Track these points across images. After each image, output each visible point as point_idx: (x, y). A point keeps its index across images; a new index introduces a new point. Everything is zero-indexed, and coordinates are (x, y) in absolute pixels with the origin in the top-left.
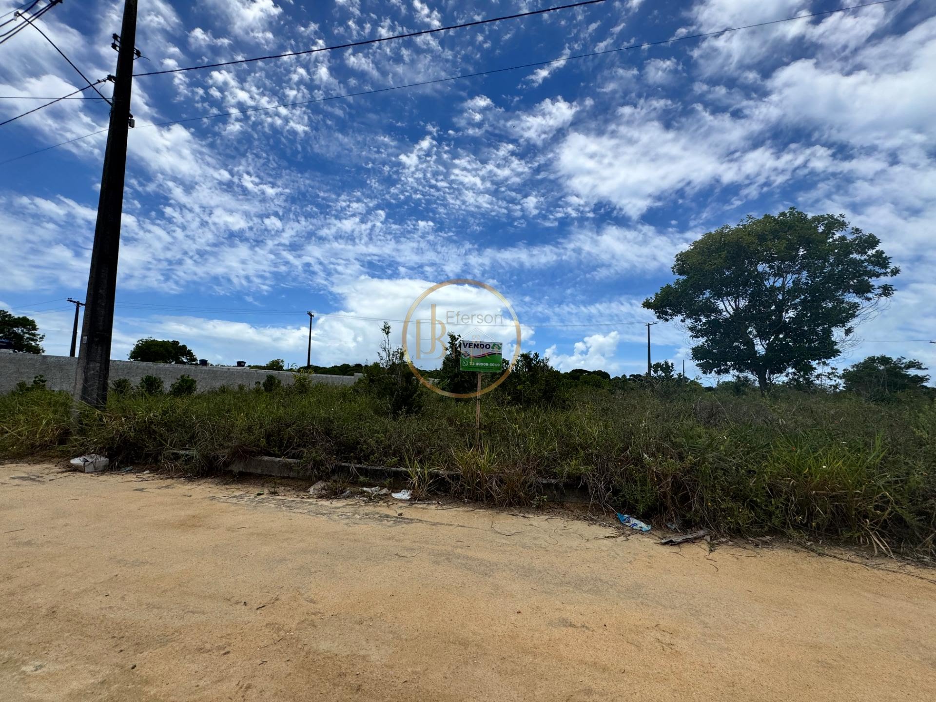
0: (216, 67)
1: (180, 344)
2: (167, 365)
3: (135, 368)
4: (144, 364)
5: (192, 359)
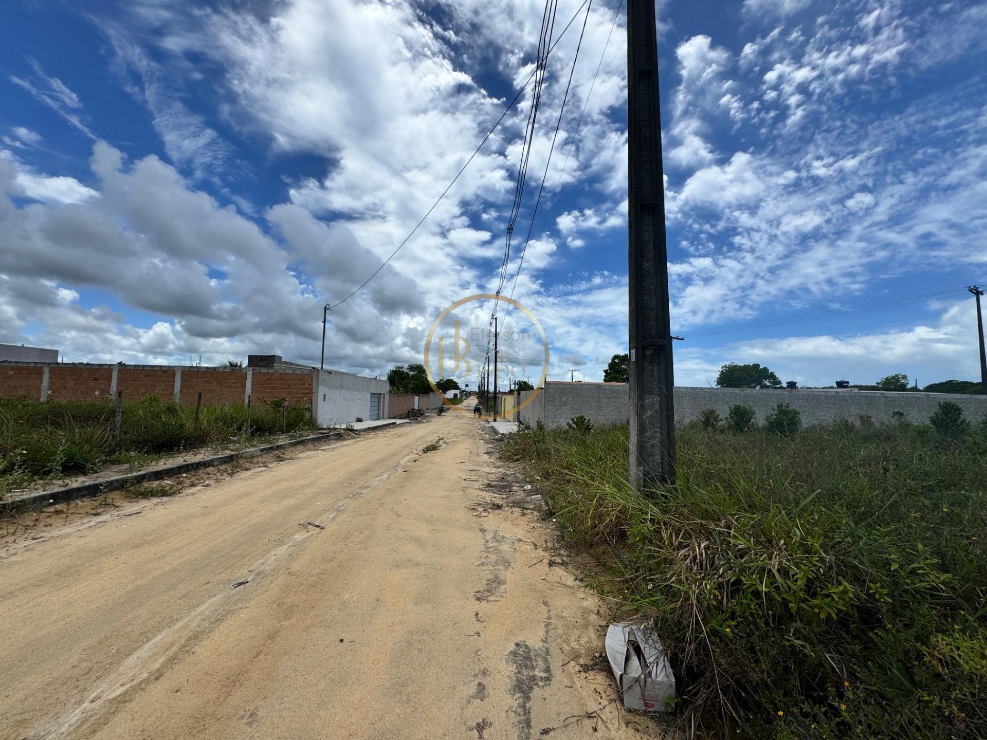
2: (751, 391)
3: (721, 395)
4: (730, 390)
5: (775, 381)
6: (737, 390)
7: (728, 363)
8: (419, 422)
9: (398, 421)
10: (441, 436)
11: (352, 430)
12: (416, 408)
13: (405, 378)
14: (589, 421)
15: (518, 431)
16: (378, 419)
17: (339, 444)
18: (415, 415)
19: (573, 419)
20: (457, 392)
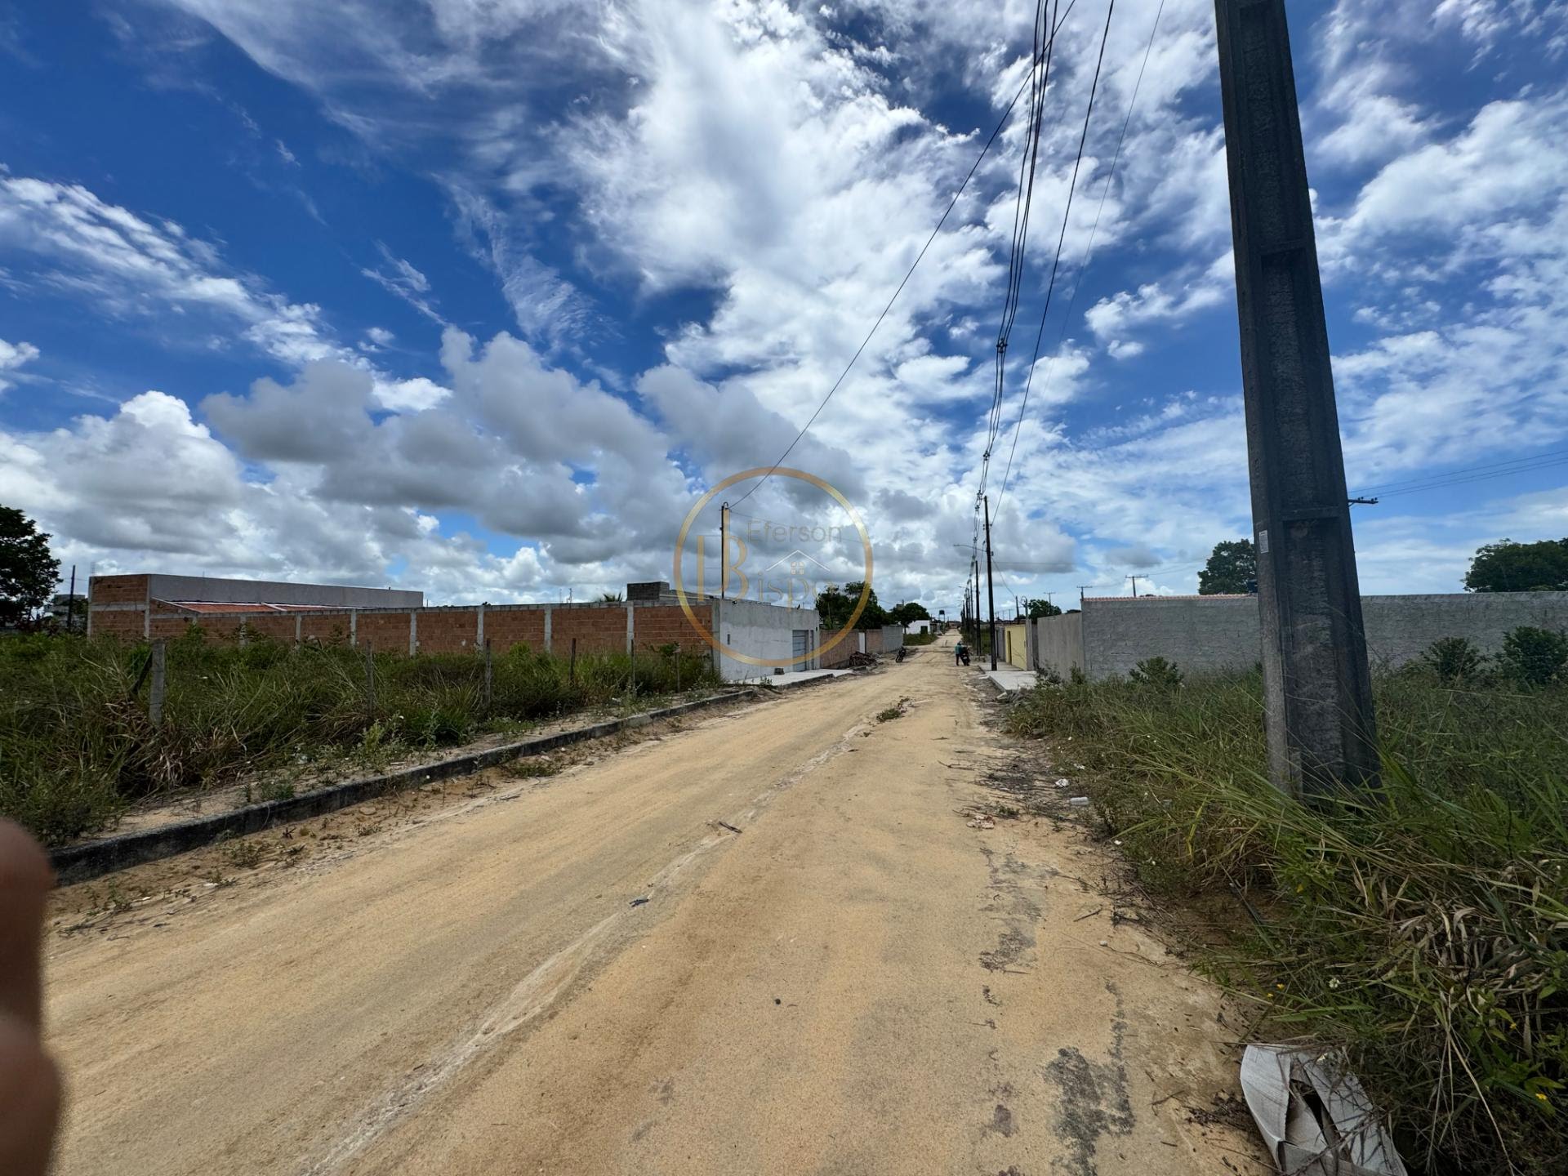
3: (1484, 606)
4: (1504, 596)
6: (1523, 597)
7: (1494, 542)
8: (868, 674)
9: (837, 673)
10: (905, 696)
11: (770, 687)
12: (862, 650)
13: (843, 605)
14: (1174, 666)
15: (1037, 686)
16: (806, 669)
17: (753, 708)
18: (861, 663)
19: (1140, 665)
20: (927, 623)
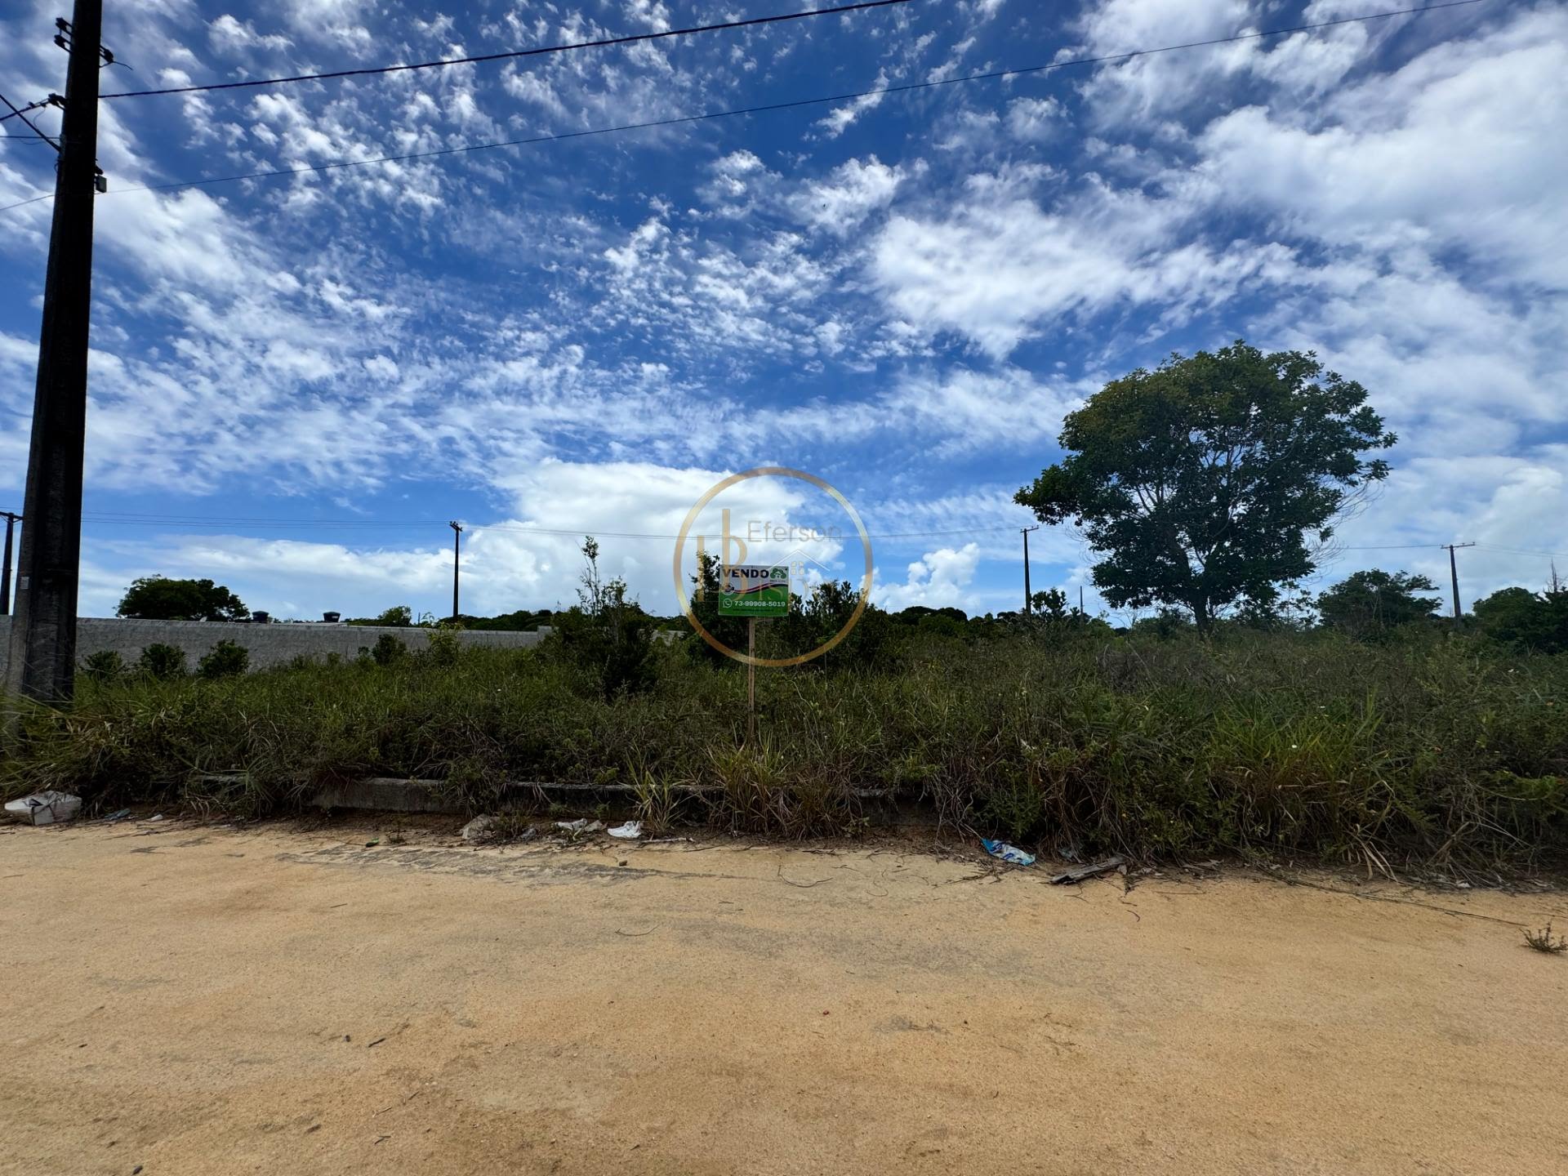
0: (264, 85)
1: (215, 586)
2: (191, 624)
3: (129, 629)
4: (147, 623)
5: (240, 611)
